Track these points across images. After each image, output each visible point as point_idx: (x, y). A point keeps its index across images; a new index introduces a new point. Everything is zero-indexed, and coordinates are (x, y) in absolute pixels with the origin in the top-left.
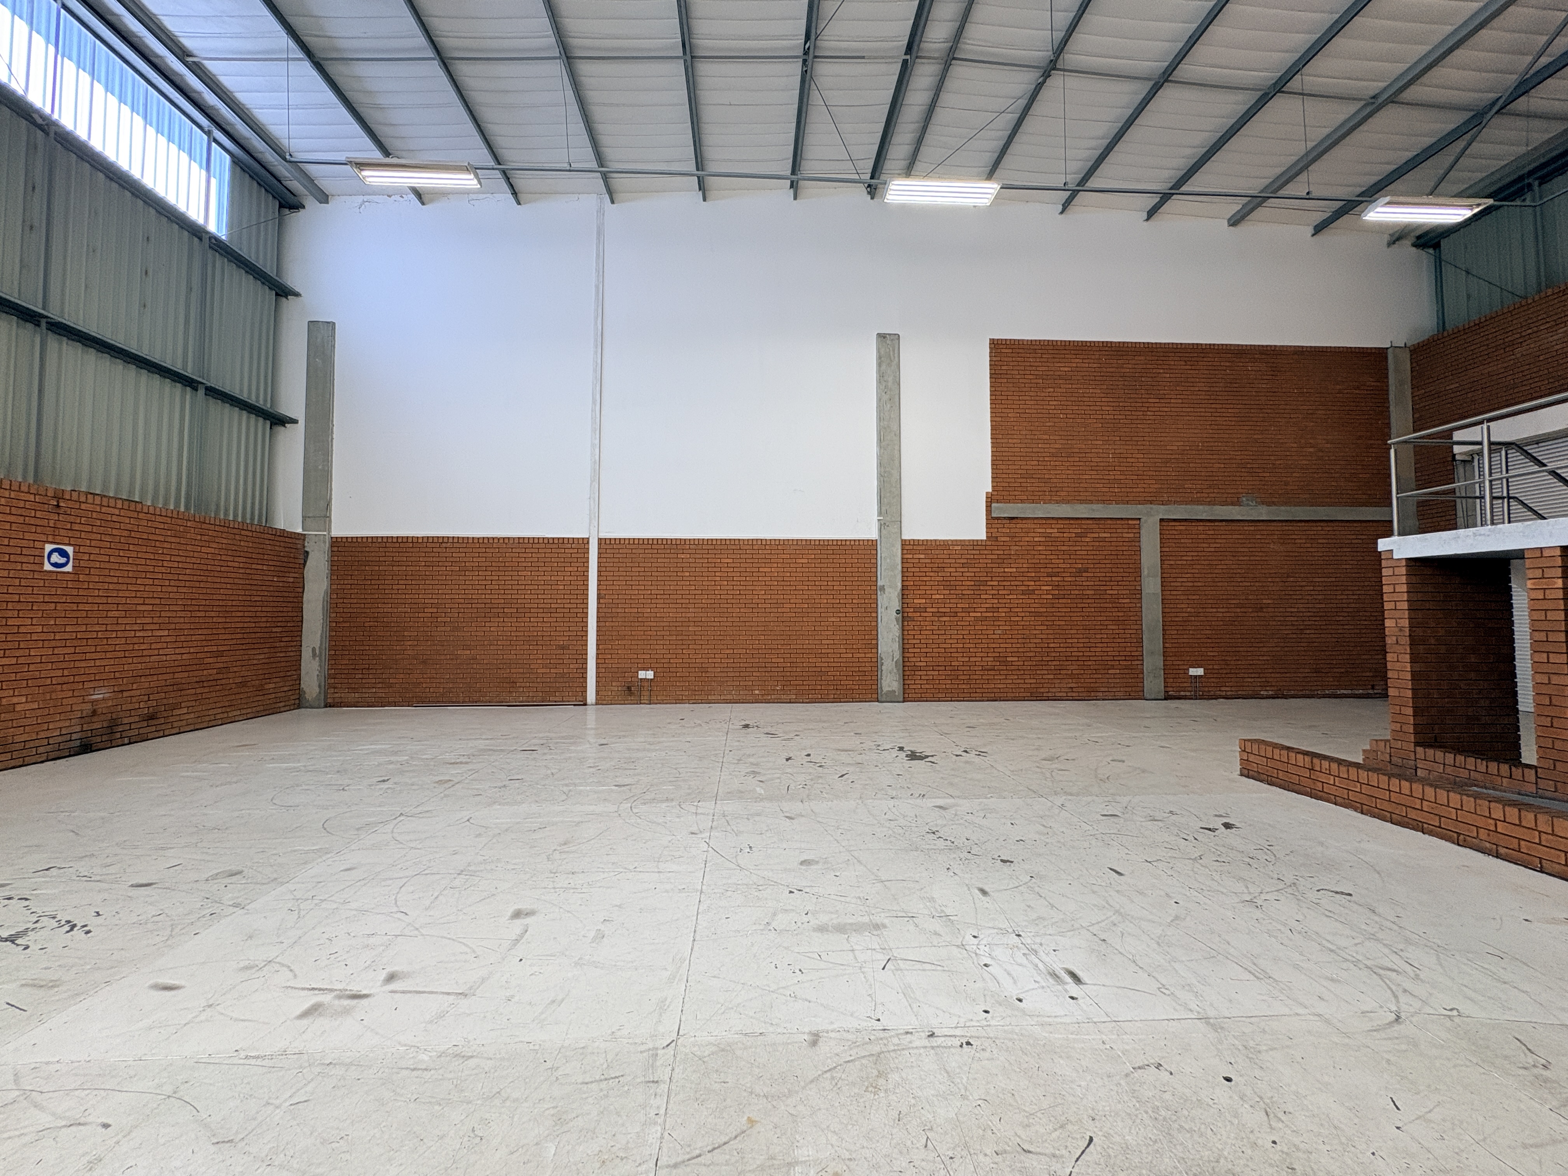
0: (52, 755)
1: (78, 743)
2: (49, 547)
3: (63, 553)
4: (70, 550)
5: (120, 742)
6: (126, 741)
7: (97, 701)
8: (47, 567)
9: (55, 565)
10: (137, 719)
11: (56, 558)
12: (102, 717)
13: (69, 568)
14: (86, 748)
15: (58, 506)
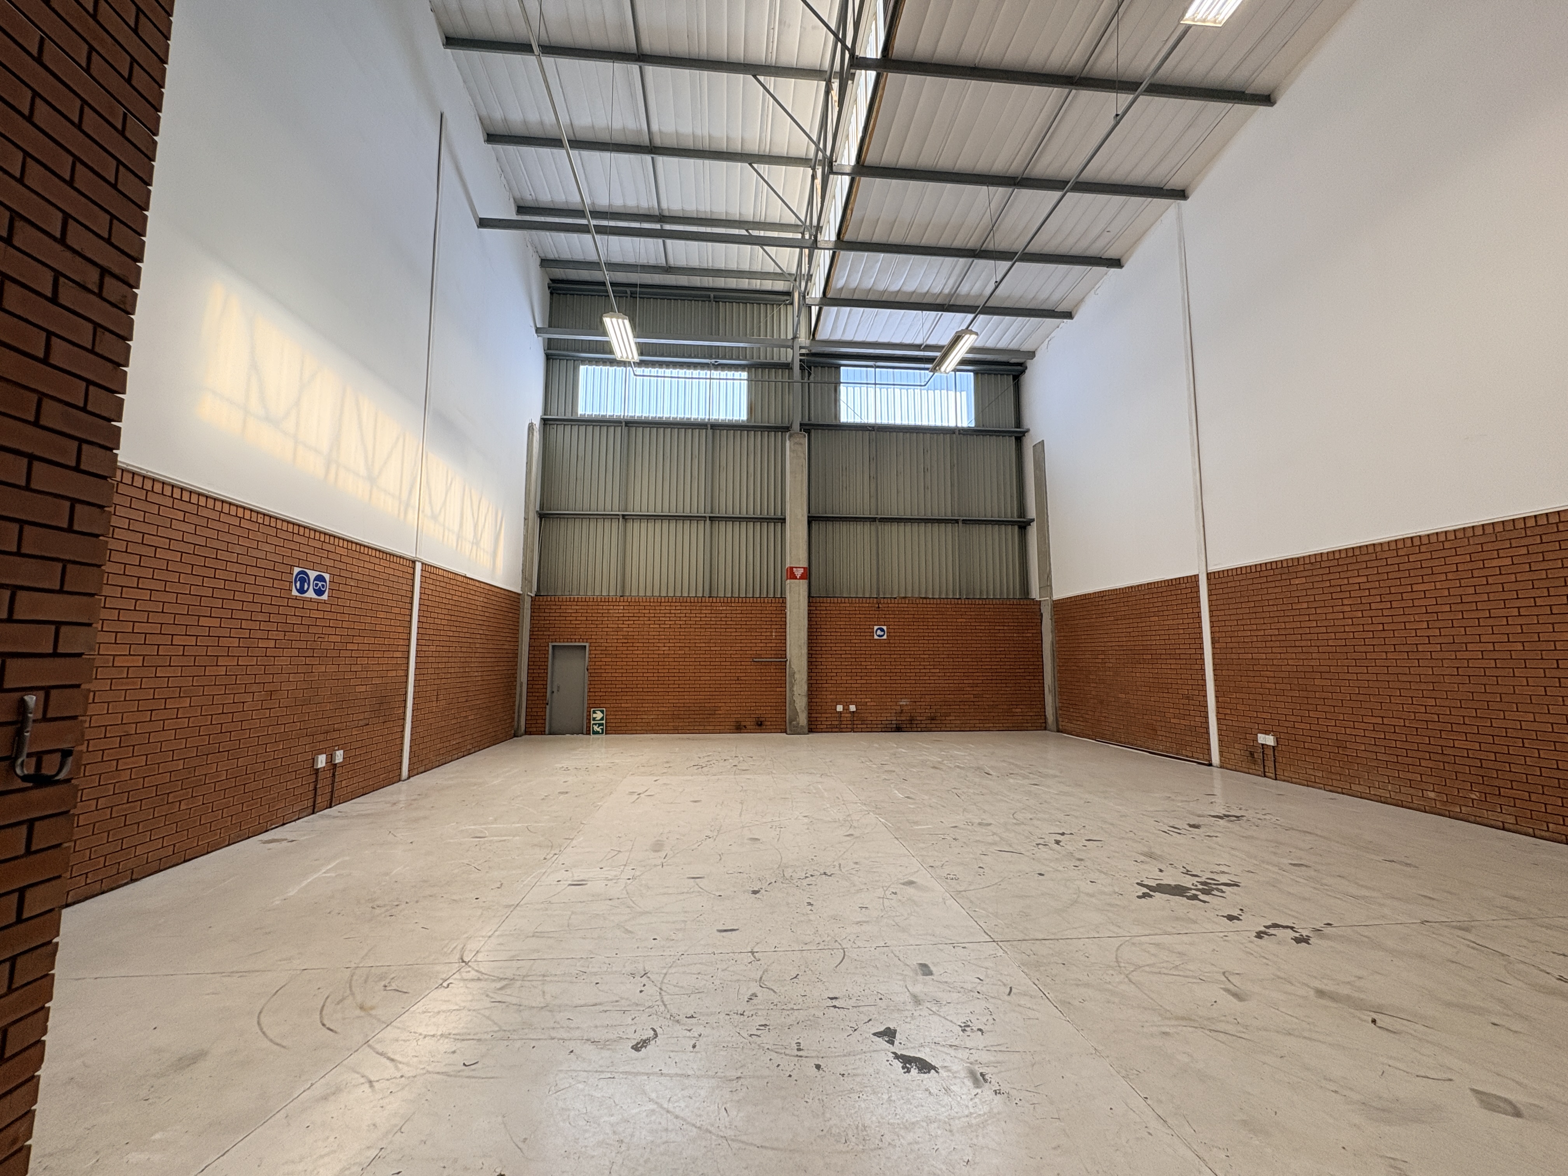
0: (883, 730)
1: (895, 726)
2: (876, 628)
3: (882, 630)
4: (885, 628)
5: (916, 729)
6: (919, 729)
7: (903, 705)
8: (876, 637)
9: (879, 636)
10: (925, 718)
11: (879, 632)
12: (906, 714)
13: (885, 637)
14: (898, 729)
15: (879, 607)
